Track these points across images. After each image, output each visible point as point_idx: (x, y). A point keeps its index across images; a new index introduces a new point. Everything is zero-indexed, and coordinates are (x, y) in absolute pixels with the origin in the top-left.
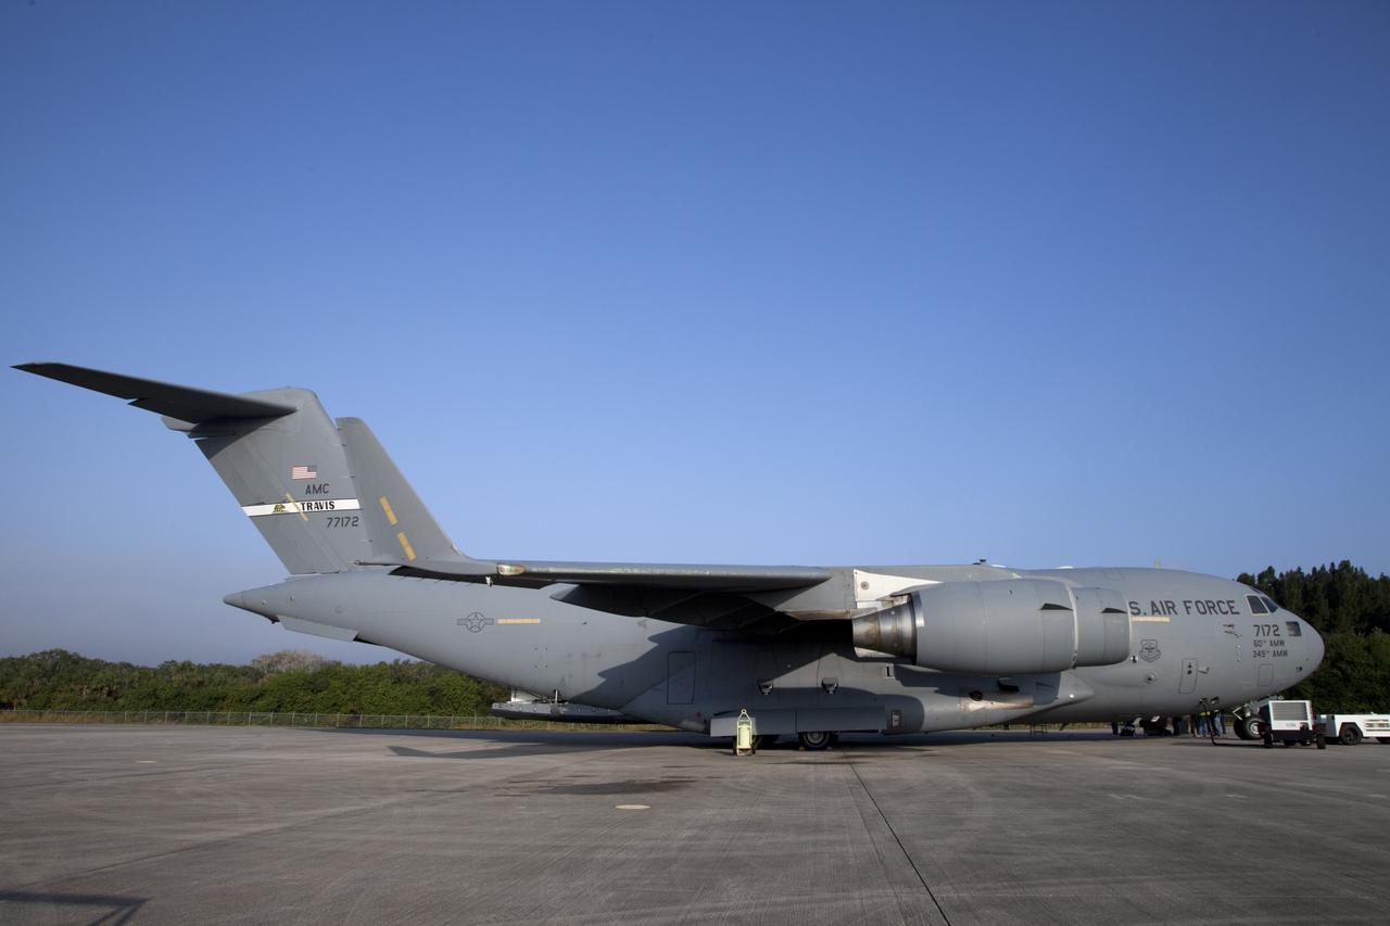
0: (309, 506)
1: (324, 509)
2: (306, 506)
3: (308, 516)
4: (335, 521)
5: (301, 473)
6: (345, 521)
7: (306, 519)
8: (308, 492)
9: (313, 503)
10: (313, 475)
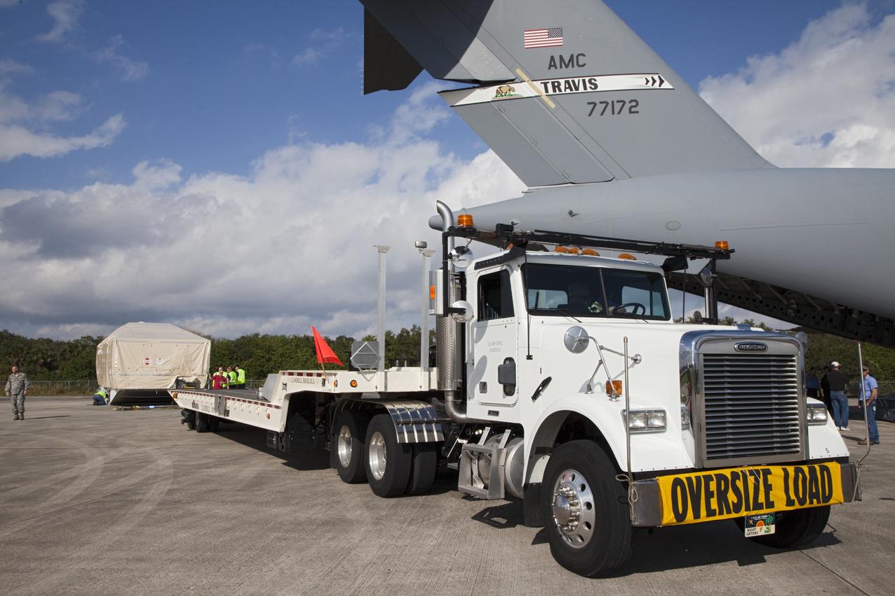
0: (556, 87)
1: (581, 89)
2: (550, 86)
3: (555, 101)
4: (600, 107)
5: (536, 39)
6: (617, 106)
7: (553, 106)
8: (552, 64)
9: (562, 82)
10: (558, 41)
